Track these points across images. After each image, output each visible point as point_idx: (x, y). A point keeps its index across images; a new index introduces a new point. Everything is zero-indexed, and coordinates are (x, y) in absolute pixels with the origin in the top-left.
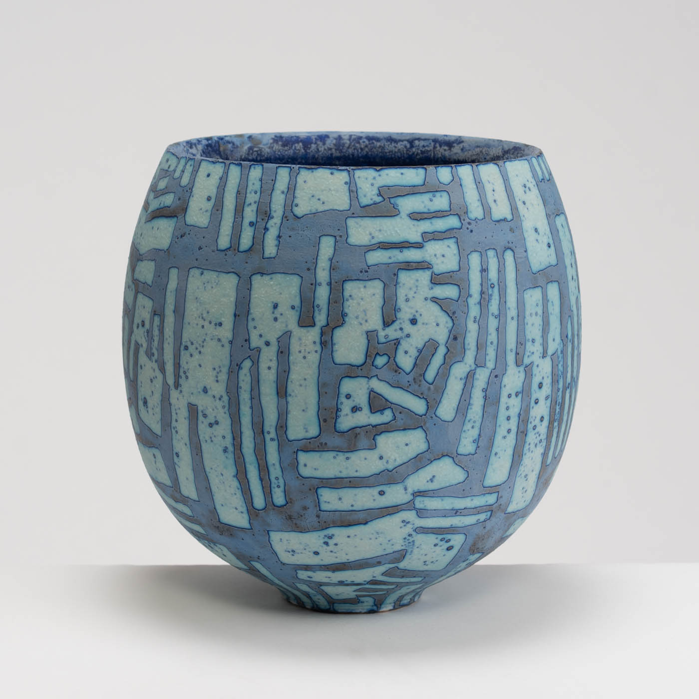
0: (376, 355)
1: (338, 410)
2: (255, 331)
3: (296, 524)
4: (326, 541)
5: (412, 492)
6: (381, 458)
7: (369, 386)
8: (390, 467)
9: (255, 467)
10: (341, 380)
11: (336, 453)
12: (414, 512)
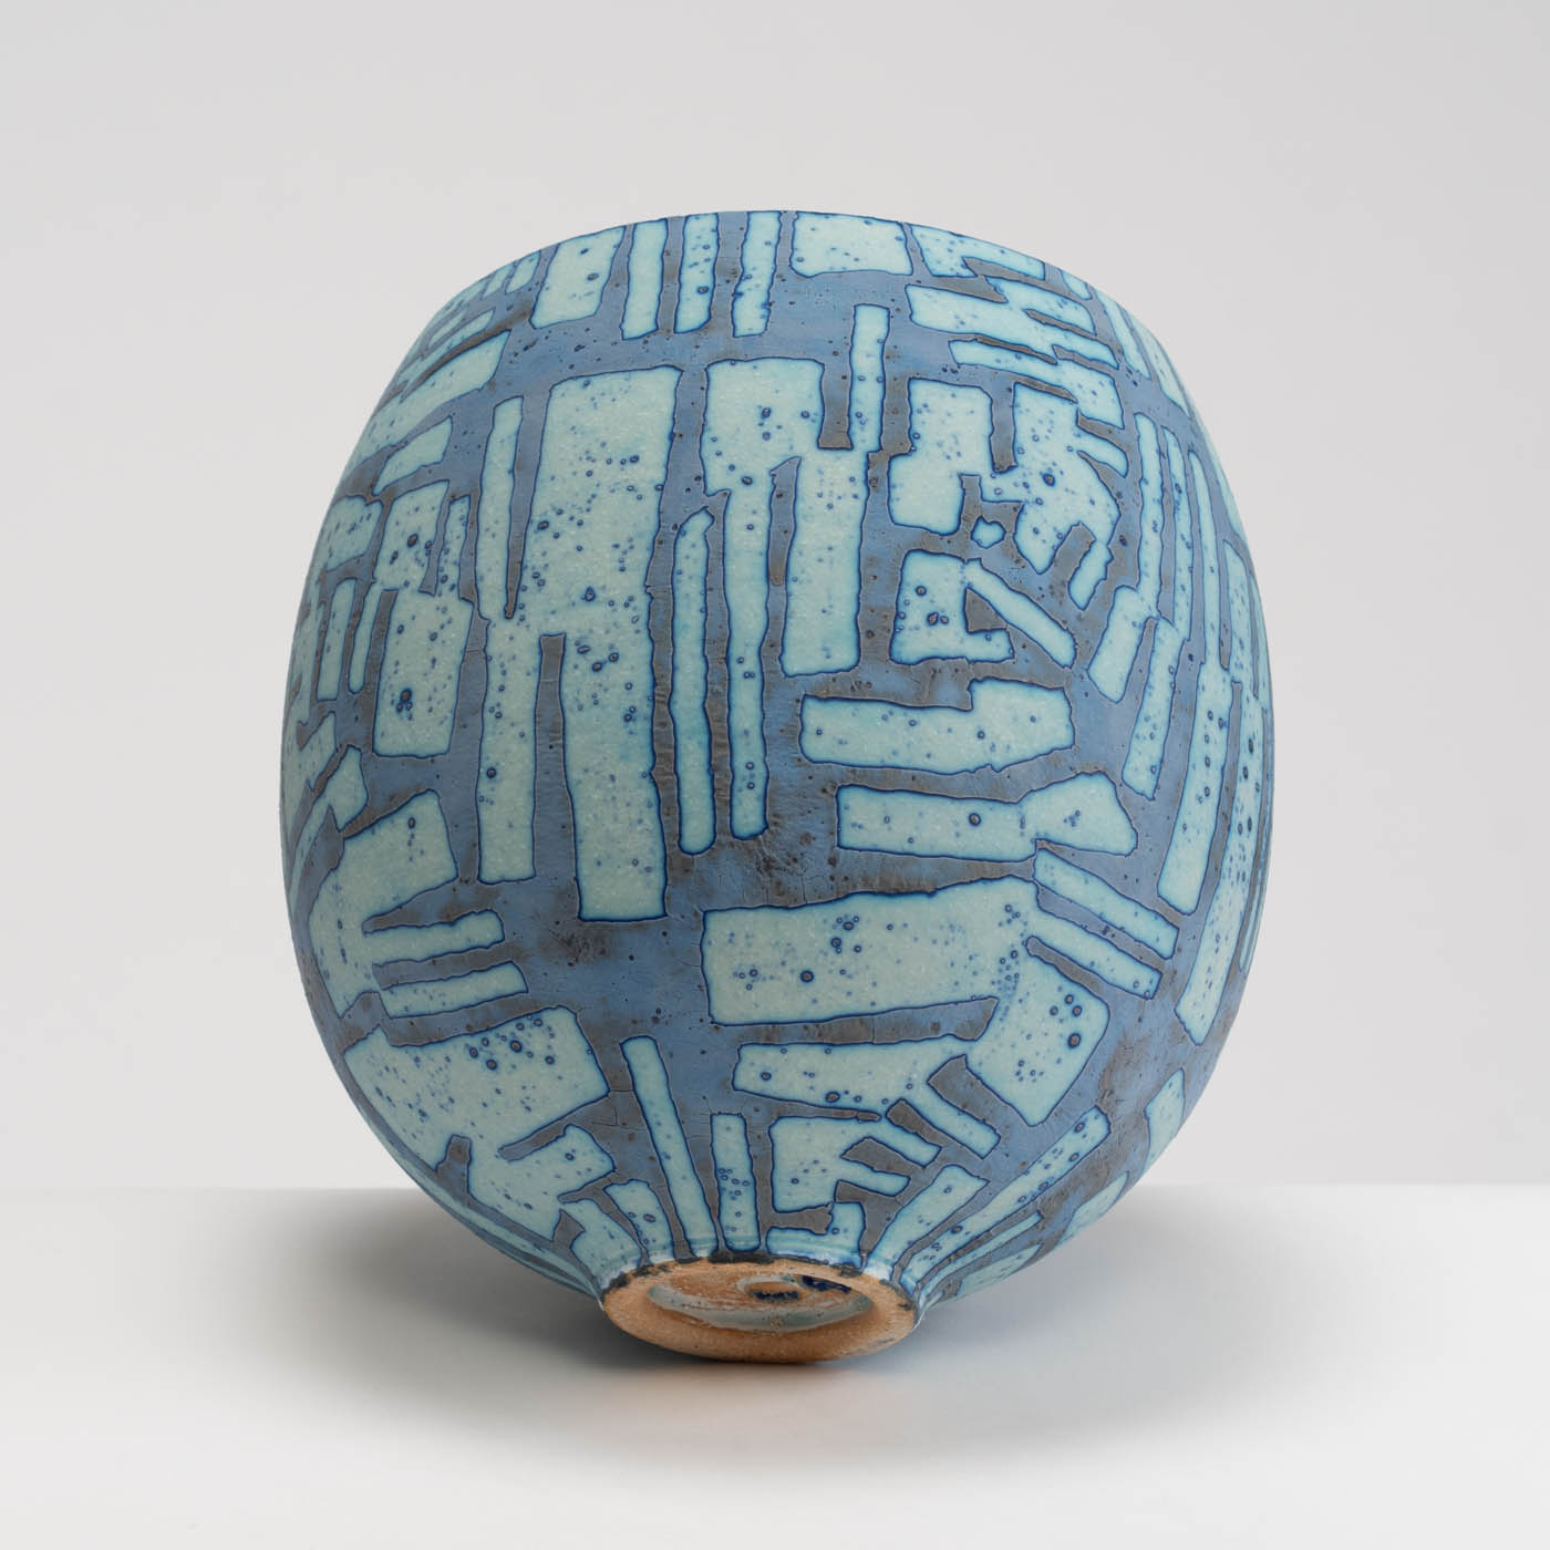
0: (978, 520)
1: (899, 616)
2: (719, 460)
3: (779, 884)
4: (838, 935)
5: (1033, 835)
6: (981, 735)
7: (965, 578)
8: (998, 759)
9: (700, 743)
10: (906, 556)
11: (889, 708)
12: (1031, 888)
